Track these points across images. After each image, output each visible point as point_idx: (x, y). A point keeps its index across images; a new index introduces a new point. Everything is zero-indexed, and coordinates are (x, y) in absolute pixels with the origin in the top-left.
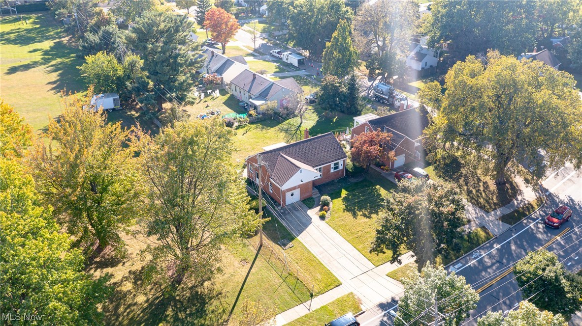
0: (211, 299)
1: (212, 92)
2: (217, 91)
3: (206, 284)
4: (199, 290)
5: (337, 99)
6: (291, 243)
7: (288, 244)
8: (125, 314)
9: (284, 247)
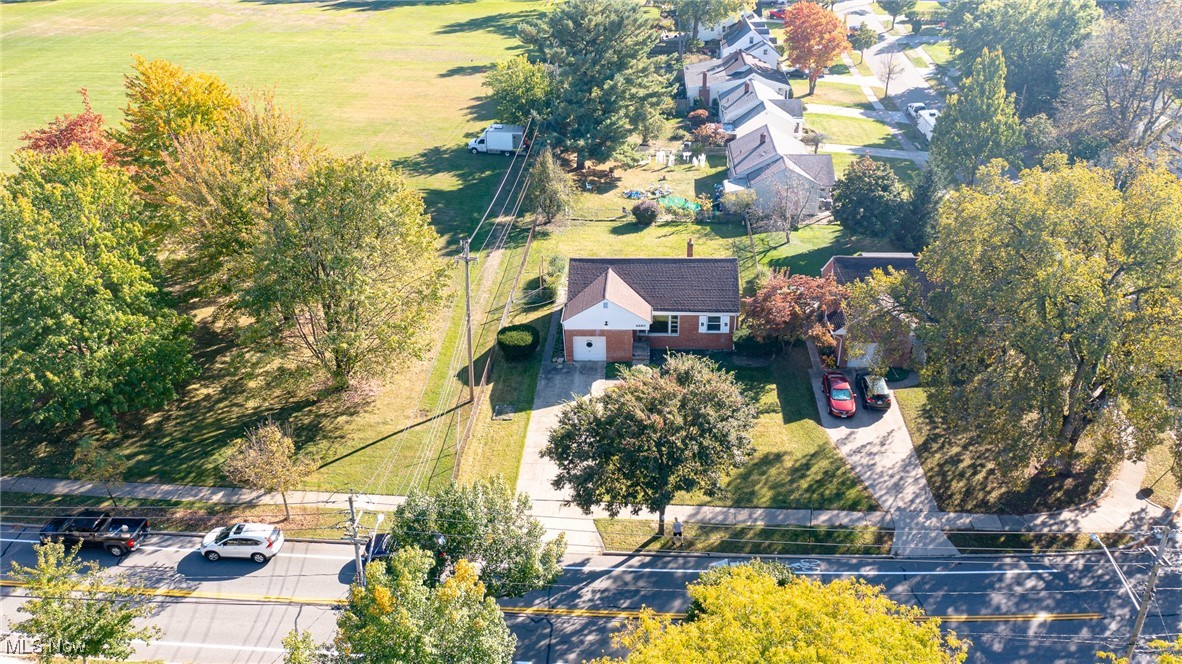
0: (325, 437)
1: (691, 157)
2: (703, 157)
3: (342, 419)
4: (325, 422)
5: (862, 210)
6: (512, 415)
7: (507, 413)
8: (220, 411)
9: (496, 416)
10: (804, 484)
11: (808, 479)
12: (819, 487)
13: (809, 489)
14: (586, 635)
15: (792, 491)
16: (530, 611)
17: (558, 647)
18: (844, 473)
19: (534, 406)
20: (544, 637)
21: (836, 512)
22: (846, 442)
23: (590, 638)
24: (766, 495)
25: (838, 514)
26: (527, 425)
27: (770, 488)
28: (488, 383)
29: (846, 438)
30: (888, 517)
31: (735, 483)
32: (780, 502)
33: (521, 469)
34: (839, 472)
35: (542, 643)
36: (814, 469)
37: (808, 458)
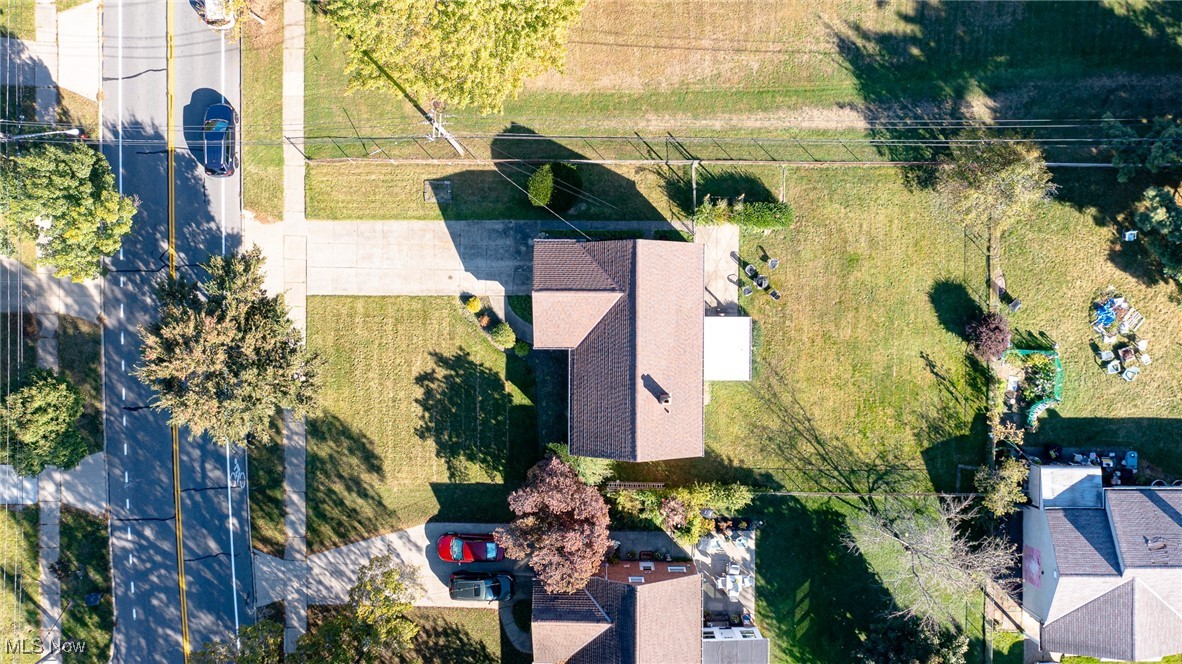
7: (436, 195)
9: (431, 184)
10: (338, 487)
11: (346, 493)
12: (334, 502)
13: (330, 491)
14: (151, 297)
15: (328, 476)
16: (172, 251)
17: (138, 277)
18: (355, 528)
19: (452, 222)
20: (146, 264)
21: (304, 510)
22: (405, 540)
23: (149, 300)
24: (324, 450)
25: (301, 512)
26: (419, 218)
27: (331, 456)
28: (496, 164)
29: (410, 541)
30: (298, 556)
31: (337, 424)
32: (313, 463)
33: (348, 222)
34: (356, 524)
35: (140, 264)
36: (360, 501)
37: (376, 497)
